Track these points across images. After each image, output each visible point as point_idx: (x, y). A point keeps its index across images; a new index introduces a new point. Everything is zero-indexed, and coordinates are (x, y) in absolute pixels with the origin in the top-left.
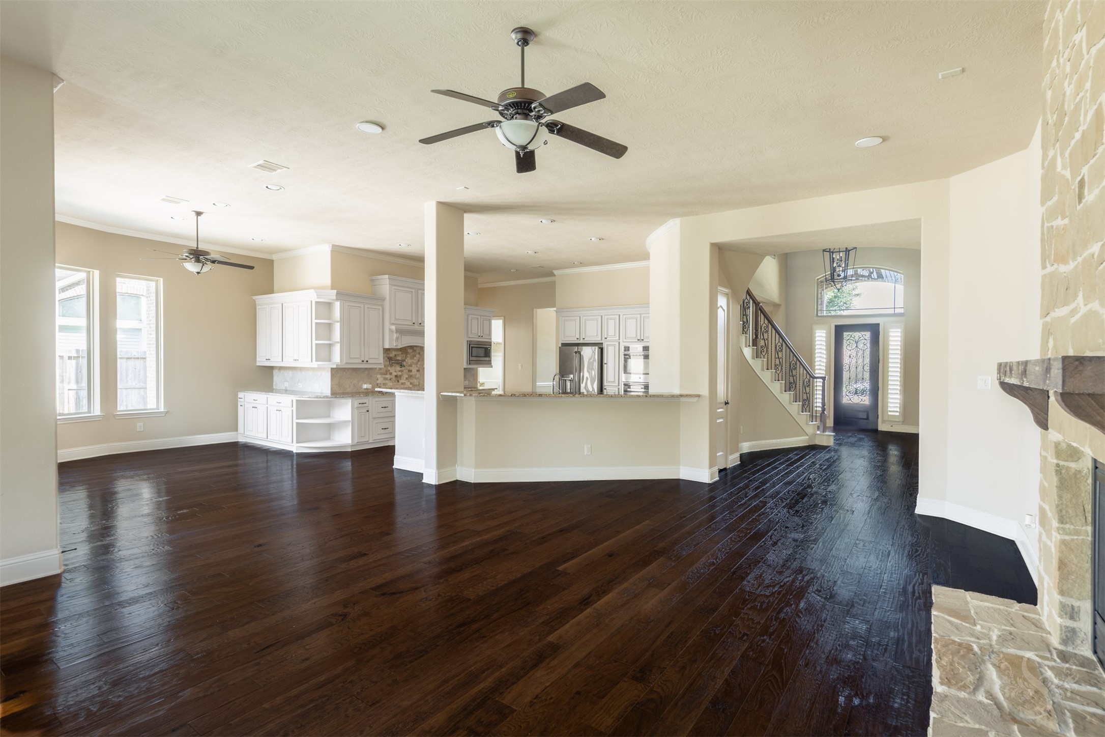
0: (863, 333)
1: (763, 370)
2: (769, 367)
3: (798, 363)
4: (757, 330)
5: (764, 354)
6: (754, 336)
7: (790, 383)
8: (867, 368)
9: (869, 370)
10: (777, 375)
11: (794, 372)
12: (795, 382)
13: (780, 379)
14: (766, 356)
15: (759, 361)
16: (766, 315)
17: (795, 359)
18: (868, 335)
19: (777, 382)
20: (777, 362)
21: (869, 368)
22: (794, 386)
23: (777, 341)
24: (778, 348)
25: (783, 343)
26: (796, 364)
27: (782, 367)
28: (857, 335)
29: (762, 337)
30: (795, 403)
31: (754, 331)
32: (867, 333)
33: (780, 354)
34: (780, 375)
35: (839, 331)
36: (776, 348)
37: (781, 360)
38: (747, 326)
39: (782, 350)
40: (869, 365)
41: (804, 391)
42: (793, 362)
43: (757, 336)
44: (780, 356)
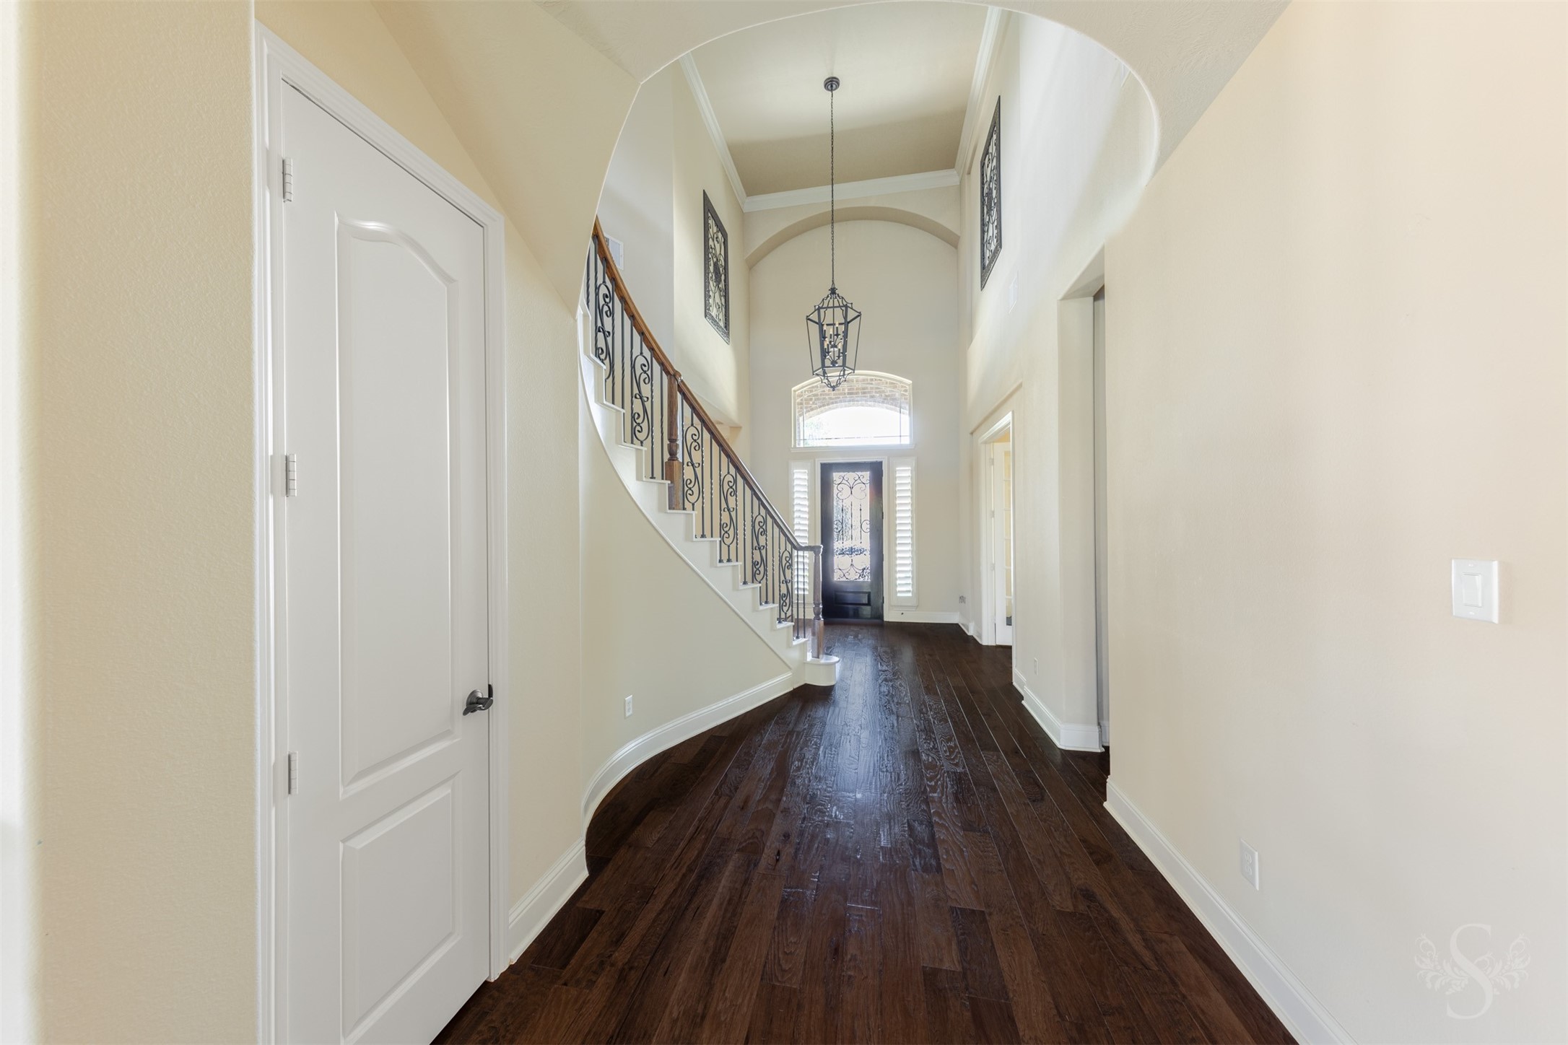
0: (860, 473)
1: (688, 538)
2: (707, 532)
3: (769, 520)
4: (672, 440)
5: (692, 499)
6: (667, 456)
7: (754, 564)
8: (866, 526)
9: (868, 530)
10: (725, 548)
11: (762, 539)
12: (764, 562)
13: (733, 556)
14: (698, 506)
15: (678, 517)
16: (697, 407)
17: (763, 512)
18: (866, 475)
19: (725, 564)
20: (726, 519)
21: (868, 526)
22: (762, 569)
23: (724, 472)
24: (726, 487)
25: (738, 476)
26: (765, 522)
27: (736, 529)
28: (851, 476)
29: (687, 459)
30: (765, 607)
31: (666, 442)
32: (863, 473)
33: (731, 500)
34: (733, 547)
35: (827, 469)
36: (721, 486)
37: (733, 514)
38: (645, 425)
39: (735, 491)
40: (868, 522)
41: (782, 578)
42: (760, 519)
43: (673, 454)
44: (732, 505)
